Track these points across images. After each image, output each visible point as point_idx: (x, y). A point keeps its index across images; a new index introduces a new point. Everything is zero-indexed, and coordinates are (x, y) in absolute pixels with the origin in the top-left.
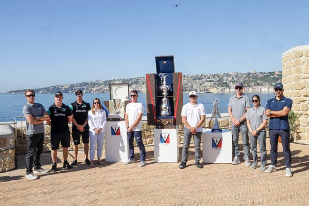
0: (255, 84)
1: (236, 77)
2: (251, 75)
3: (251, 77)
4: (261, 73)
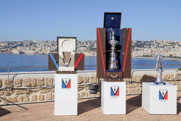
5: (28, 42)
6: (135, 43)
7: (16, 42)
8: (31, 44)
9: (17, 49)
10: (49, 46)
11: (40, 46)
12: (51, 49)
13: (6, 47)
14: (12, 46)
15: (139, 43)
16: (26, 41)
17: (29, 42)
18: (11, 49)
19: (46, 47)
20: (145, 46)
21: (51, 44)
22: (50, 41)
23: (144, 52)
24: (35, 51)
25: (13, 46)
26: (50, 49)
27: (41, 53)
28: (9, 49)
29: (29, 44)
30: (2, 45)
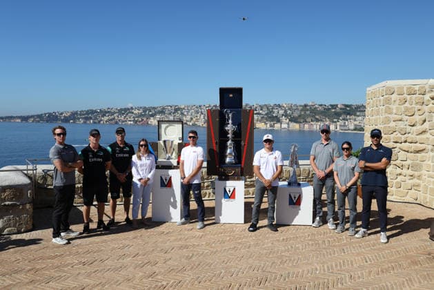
0: (313, 119)
1: (289, 109)
2: (308, 108)
3: (308, 110)
4: (321, 105)
5: (171, 107)
6: (341, 109)
7: (154, 108)
8: (176, 110)
9: (155, 118)
10: (202, 113)
11: (190, 114)
13: (141, 115)
14: (148, 113)
15: (348, 109)
17: (173, 108)
18: (147, 119)
19: (198, 115)
20: (358, 113)
22: (204, 106)
23: (356, 123)
25: (150, 113)
27: (191, 124)
28: (145, 119)
29: (173, 111)
30: (135, 112)
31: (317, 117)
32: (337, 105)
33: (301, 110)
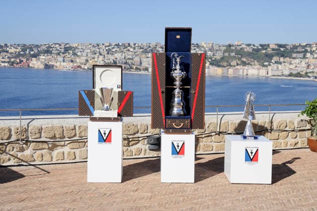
0: (239, 62)
1: (210, 50)
2: (233, 48)
3: (232, 51)
4: (249, 45)
5: (60, 45)
6: (273, 49)
7: (37, 46)
8: (67, 50)
9: (39, 59)
10: (101, 54)
11: (84, 54)
12: (106, 61)
13: (18, 55)
14: (29, 53)
15: (282, 49)
16: (58, 44)
17: (63, 46)
18: (28, 60)
19: (96, 56)
20: (294, 55)
21: (107, 50)
22: (103, 44)
23: (291, 67)
24: (75, 64)
25: (32, 53)
26: (103, 61)
27: (86, 68)
28: (24, 60)
29: (63, 50)
30: (10, 51)
31: (244, 60)
32: (268, 45)
33: (225, 51)
